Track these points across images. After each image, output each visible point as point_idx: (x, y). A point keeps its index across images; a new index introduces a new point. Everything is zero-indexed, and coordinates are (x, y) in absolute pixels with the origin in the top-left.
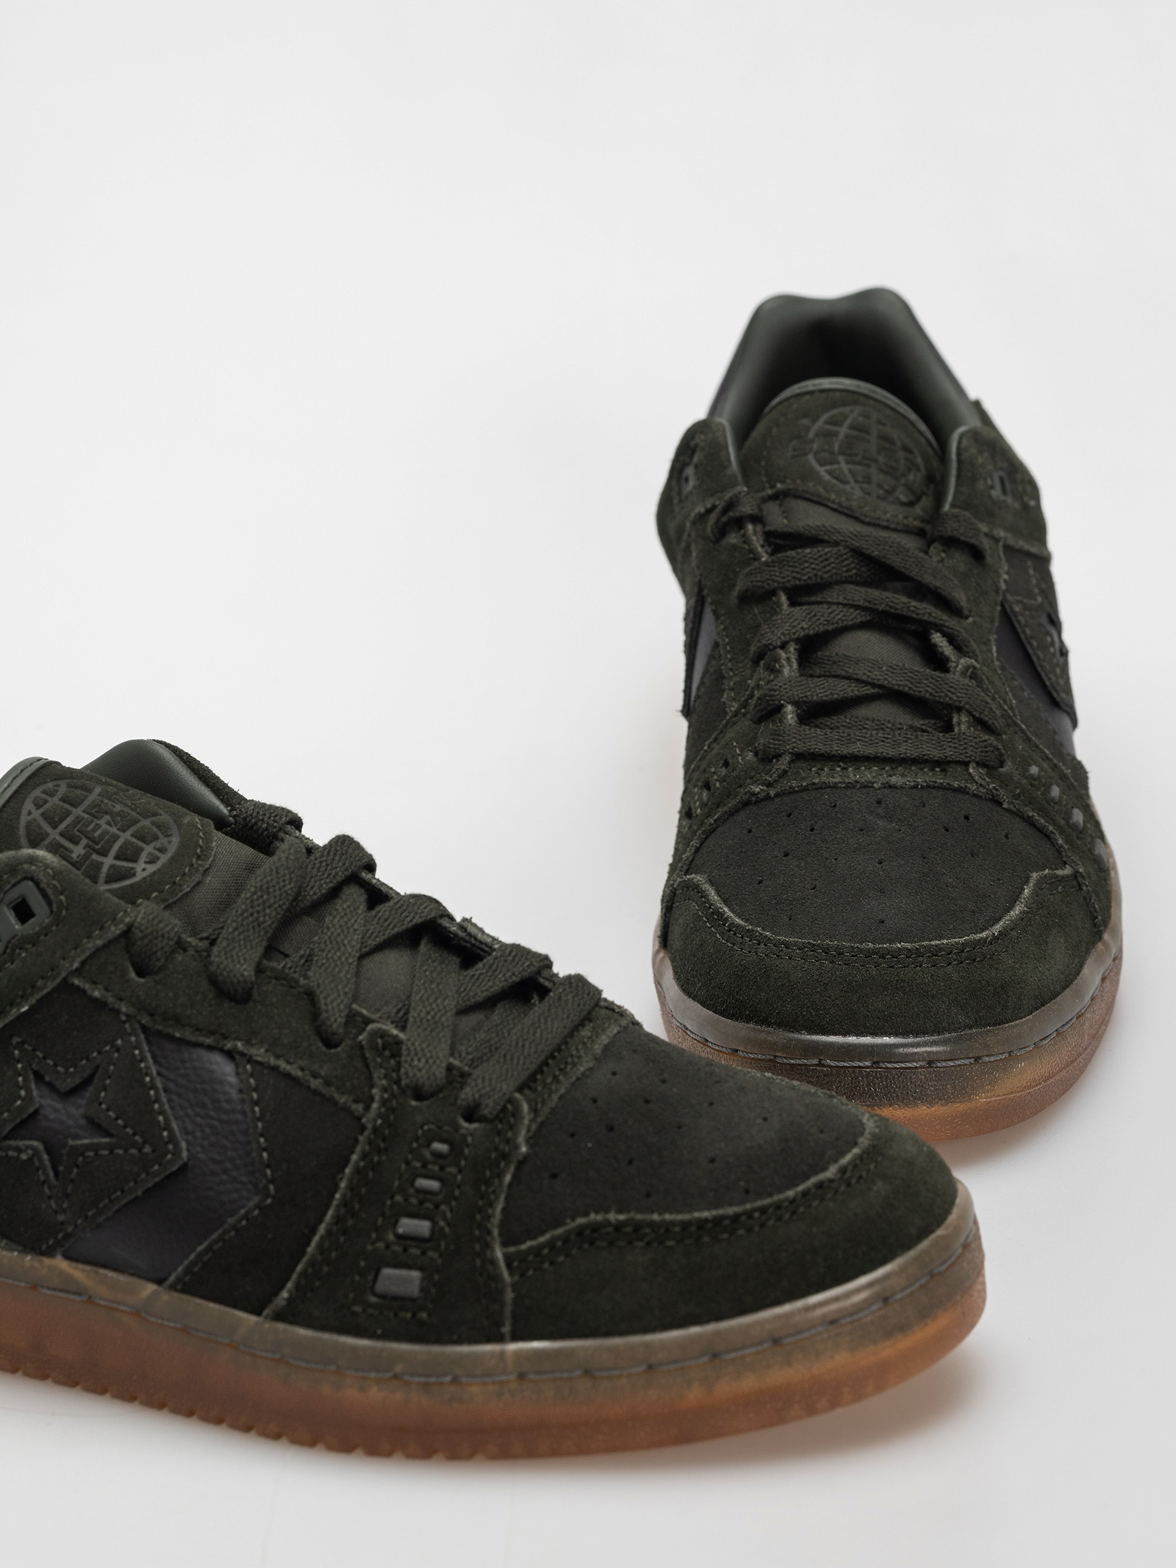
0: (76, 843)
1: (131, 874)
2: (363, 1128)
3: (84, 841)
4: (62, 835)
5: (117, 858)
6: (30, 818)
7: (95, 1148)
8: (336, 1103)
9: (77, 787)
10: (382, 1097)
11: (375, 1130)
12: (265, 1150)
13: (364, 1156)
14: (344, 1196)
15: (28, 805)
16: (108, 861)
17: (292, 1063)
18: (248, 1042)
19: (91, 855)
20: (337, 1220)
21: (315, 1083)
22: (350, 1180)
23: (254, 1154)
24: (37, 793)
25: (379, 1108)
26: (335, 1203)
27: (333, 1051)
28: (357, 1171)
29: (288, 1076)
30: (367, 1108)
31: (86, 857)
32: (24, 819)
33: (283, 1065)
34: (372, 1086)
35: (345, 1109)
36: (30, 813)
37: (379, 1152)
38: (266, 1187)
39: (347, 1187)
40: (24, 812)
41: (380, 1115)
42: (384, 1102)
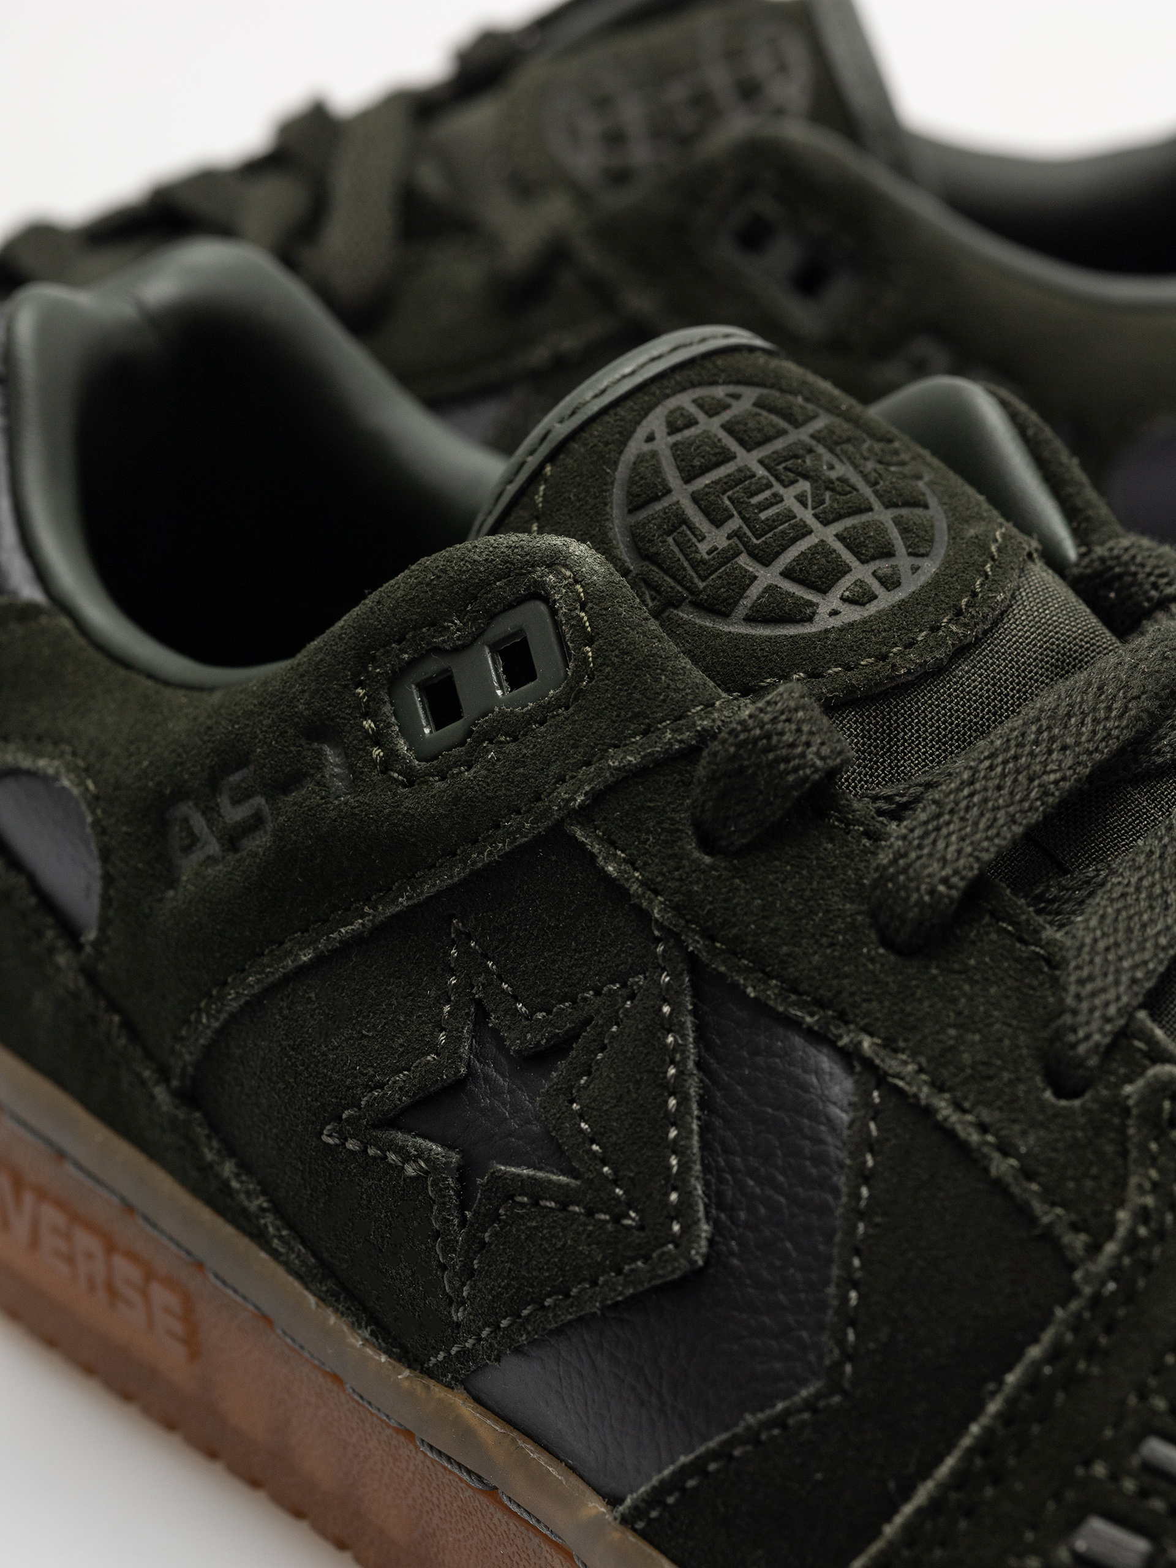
0: (718, 523)
1: (802, 614)
2: (1073, 1292)
3: (735, 523)
4: (695, 498)
5: (787, 574)
6: (647, 447)
7: (536, 1190)
8: (1033, 1220)
9: (772, 410)
10: (1132, 1232)
11: (1096, 1300)
12: (855, 1285)
13: (1055, 1354)
14: (988, 1431)
15: (656, 422)
16: (768, 577)
17: (965, 1111)
18: (890, 1045)
19: (738, 554)
20: (960, 1479)
21: (1002, 1166)
22: (1012, 1402)
23: (832, 1290)
24: (685, 400)
25: (1118, 1257)
26: (966, 1442)
27: (1063, 1103)
28: (1032, 1383)
29: (948, 1133)
30: (1094, 1248)
31: (727, 556)
32: (636, 446)
33: (944, 1108)
34: (1121, 1203)
35: (1048, 1236)
36: (650, 438)
37: (1092, 1351)
38: (838, 1365)
39: (999, 1415)
40: (641, 433)
41: (1115, 1272)
42: (1132, 1244)
